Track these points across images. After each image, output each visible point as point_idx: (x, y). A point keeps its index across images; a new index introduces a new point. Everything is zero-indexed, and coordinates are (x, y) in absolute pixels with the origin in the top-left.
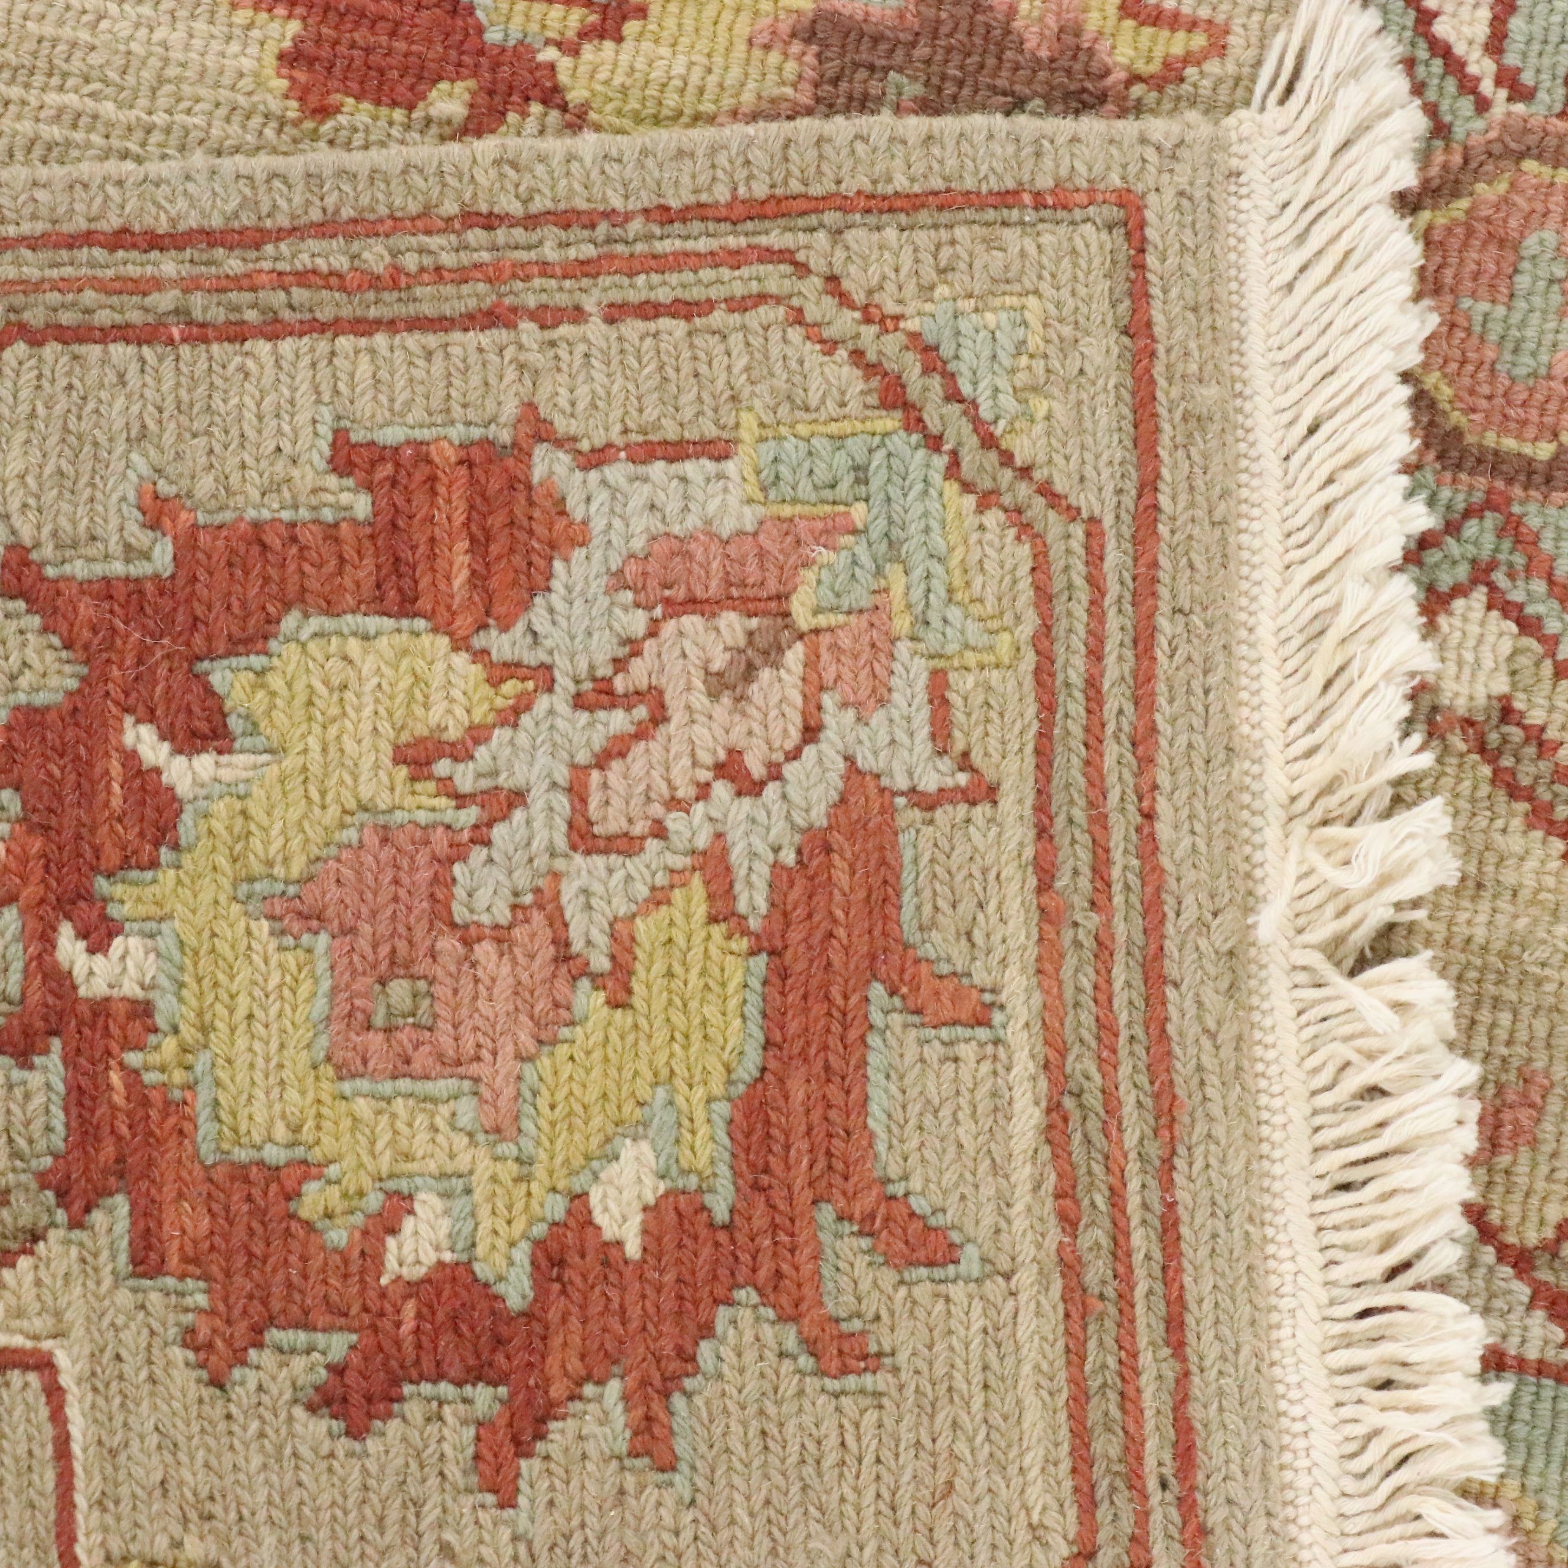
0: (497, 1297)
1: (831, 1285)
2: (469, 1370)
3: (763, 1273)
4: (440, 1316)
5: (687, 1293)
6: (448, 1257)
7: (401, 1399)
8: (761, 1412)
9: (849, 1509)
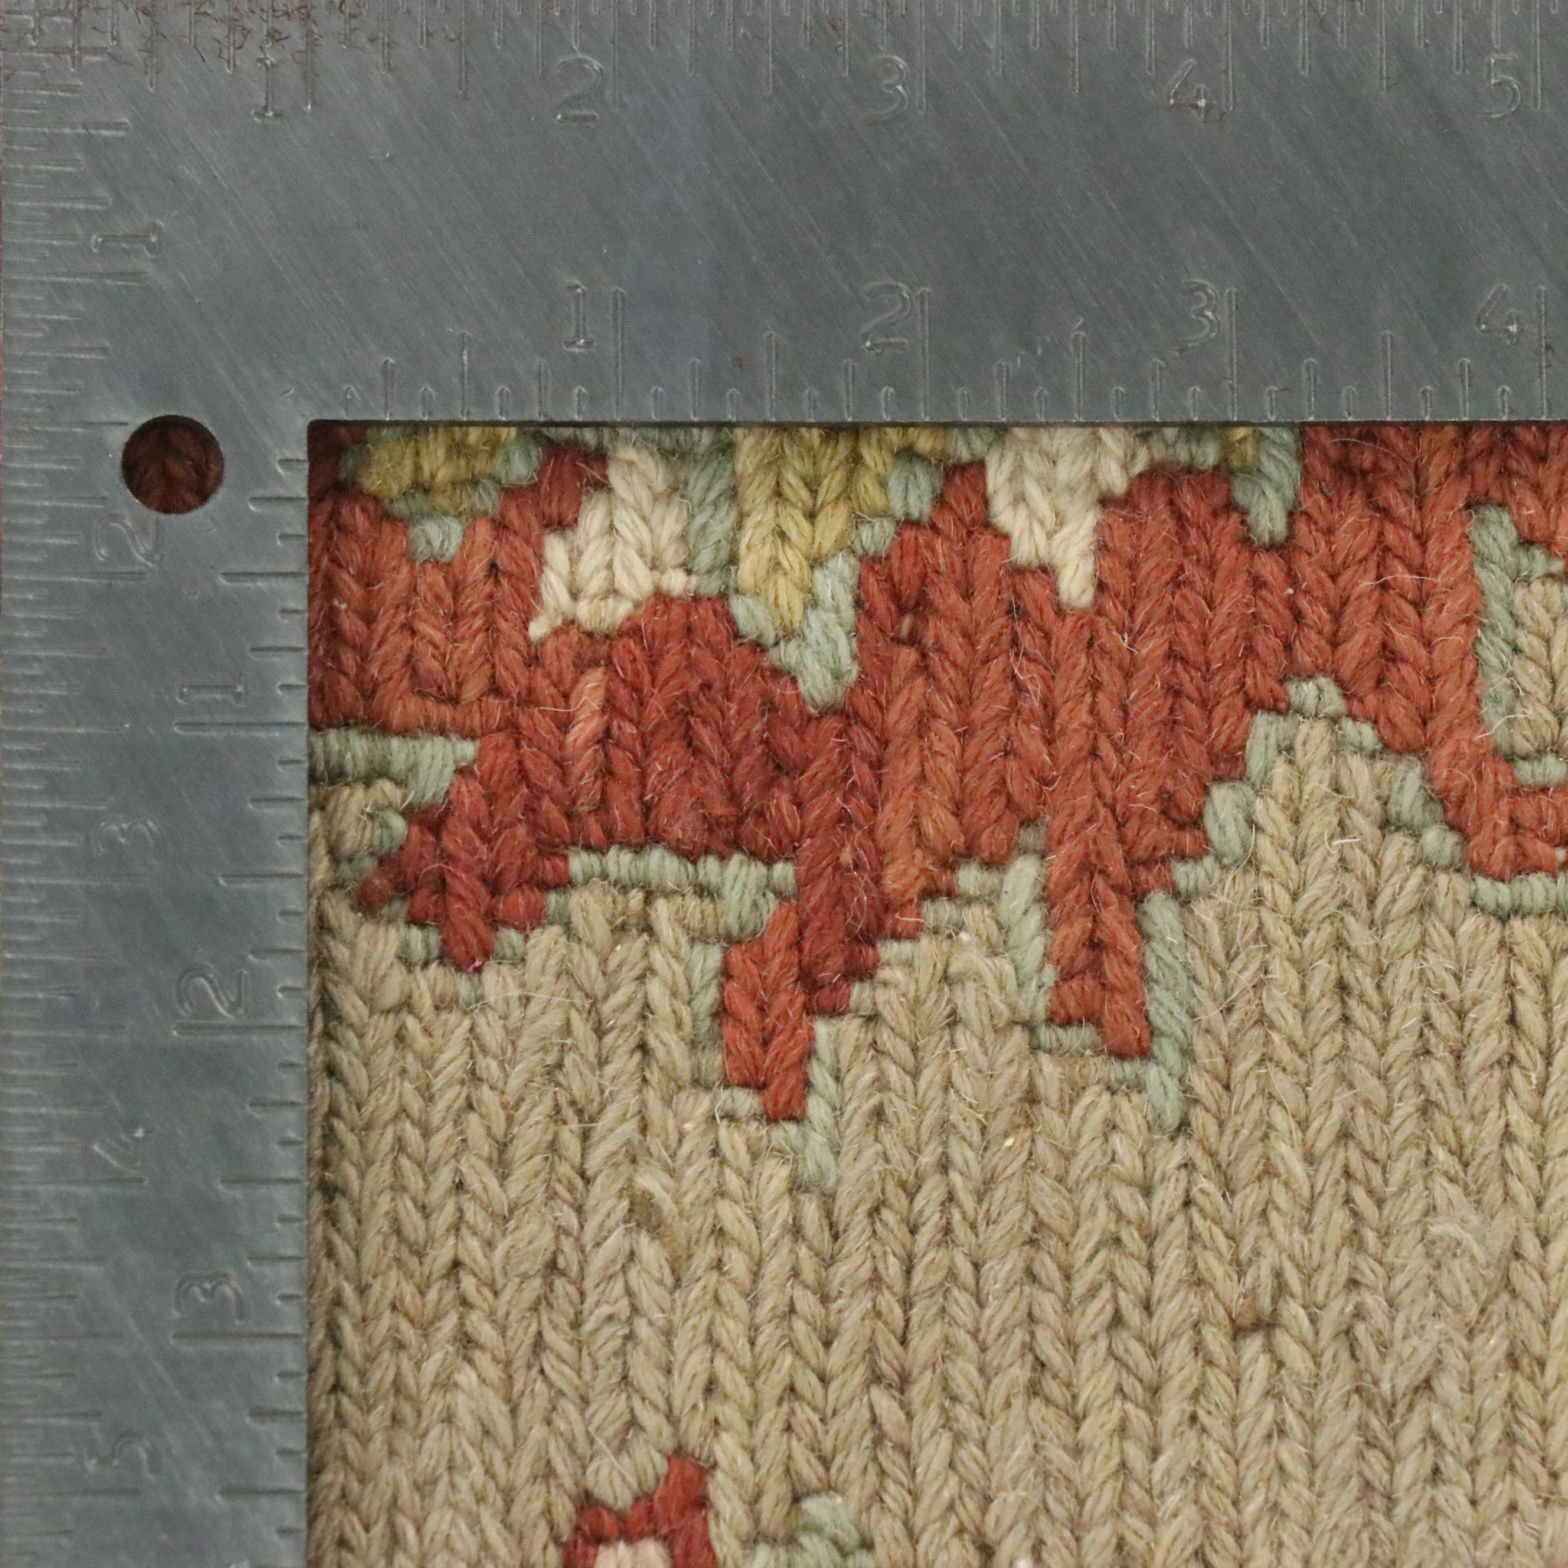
0: (776, 673)
1: (1499, 681)
2: (711, 824)
3: (1354, 649)
4: (656, 707)
5: (1189, 681)
6: (676, 582)
7: (564, 884)
8: (1340, 943)
9: (1520, 1157)
